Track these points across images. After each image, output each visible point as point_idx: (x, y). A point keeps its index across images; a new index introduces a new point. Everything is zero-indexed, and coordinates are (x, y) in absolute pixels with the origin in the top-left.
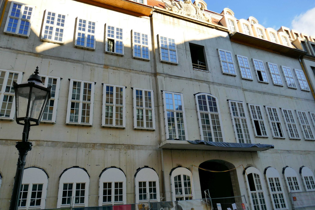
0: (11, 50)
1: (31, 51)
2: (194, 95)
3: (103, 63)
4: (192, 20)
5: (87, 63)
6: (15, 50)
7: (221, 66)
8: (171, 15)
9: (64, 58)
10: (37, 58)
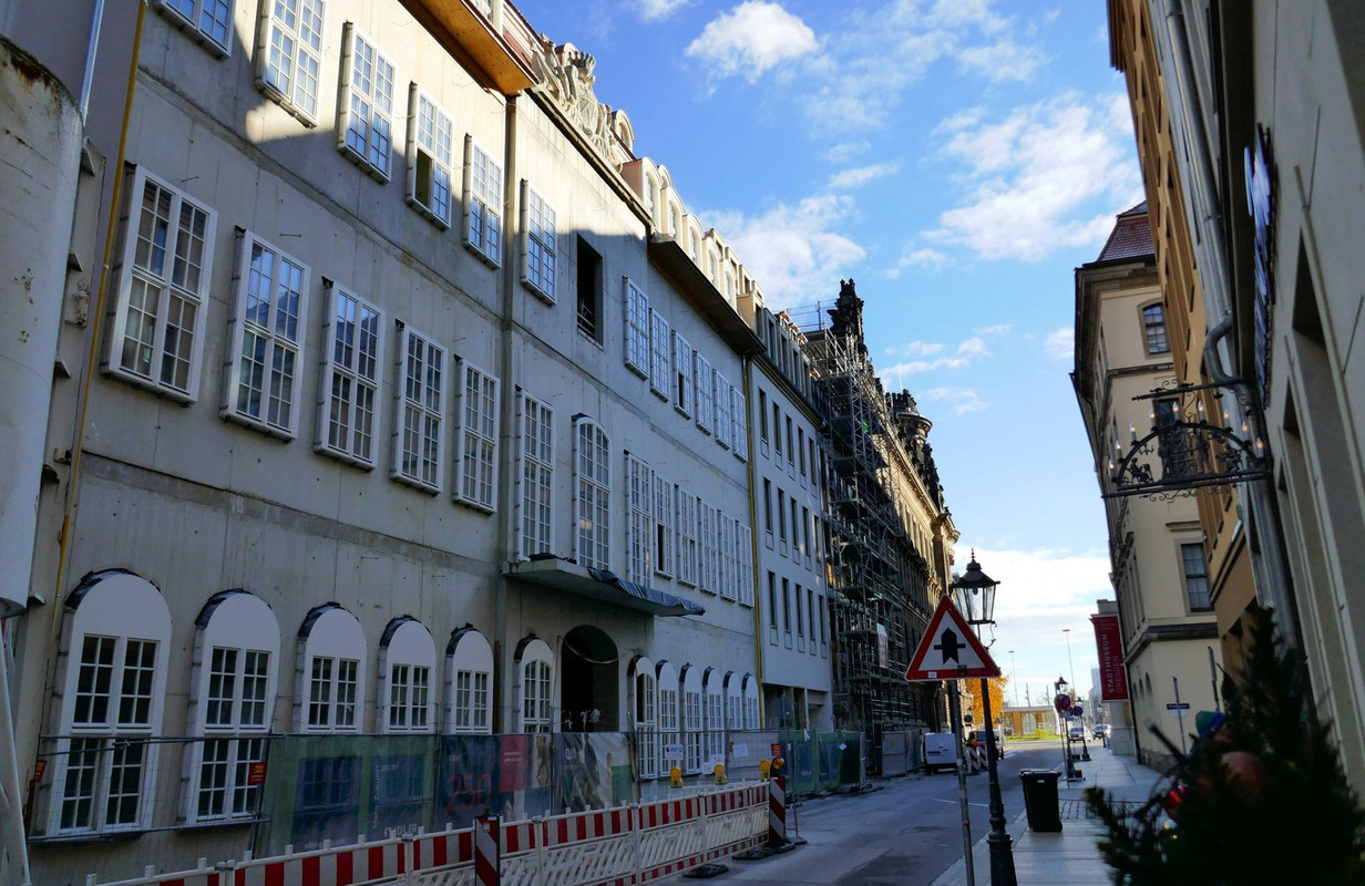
0: (175, 97)
1: (230, 122)
2: (574, 419)
3: (403, 242)
4: (591, 156)
5: (367, 229)
6: (187, 100)
7: (625, 340)
8: (557, 116)
9: (312, 187)
10: (245, 158)
